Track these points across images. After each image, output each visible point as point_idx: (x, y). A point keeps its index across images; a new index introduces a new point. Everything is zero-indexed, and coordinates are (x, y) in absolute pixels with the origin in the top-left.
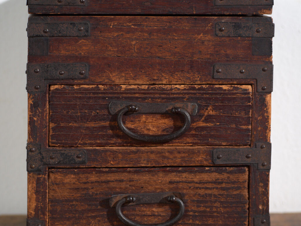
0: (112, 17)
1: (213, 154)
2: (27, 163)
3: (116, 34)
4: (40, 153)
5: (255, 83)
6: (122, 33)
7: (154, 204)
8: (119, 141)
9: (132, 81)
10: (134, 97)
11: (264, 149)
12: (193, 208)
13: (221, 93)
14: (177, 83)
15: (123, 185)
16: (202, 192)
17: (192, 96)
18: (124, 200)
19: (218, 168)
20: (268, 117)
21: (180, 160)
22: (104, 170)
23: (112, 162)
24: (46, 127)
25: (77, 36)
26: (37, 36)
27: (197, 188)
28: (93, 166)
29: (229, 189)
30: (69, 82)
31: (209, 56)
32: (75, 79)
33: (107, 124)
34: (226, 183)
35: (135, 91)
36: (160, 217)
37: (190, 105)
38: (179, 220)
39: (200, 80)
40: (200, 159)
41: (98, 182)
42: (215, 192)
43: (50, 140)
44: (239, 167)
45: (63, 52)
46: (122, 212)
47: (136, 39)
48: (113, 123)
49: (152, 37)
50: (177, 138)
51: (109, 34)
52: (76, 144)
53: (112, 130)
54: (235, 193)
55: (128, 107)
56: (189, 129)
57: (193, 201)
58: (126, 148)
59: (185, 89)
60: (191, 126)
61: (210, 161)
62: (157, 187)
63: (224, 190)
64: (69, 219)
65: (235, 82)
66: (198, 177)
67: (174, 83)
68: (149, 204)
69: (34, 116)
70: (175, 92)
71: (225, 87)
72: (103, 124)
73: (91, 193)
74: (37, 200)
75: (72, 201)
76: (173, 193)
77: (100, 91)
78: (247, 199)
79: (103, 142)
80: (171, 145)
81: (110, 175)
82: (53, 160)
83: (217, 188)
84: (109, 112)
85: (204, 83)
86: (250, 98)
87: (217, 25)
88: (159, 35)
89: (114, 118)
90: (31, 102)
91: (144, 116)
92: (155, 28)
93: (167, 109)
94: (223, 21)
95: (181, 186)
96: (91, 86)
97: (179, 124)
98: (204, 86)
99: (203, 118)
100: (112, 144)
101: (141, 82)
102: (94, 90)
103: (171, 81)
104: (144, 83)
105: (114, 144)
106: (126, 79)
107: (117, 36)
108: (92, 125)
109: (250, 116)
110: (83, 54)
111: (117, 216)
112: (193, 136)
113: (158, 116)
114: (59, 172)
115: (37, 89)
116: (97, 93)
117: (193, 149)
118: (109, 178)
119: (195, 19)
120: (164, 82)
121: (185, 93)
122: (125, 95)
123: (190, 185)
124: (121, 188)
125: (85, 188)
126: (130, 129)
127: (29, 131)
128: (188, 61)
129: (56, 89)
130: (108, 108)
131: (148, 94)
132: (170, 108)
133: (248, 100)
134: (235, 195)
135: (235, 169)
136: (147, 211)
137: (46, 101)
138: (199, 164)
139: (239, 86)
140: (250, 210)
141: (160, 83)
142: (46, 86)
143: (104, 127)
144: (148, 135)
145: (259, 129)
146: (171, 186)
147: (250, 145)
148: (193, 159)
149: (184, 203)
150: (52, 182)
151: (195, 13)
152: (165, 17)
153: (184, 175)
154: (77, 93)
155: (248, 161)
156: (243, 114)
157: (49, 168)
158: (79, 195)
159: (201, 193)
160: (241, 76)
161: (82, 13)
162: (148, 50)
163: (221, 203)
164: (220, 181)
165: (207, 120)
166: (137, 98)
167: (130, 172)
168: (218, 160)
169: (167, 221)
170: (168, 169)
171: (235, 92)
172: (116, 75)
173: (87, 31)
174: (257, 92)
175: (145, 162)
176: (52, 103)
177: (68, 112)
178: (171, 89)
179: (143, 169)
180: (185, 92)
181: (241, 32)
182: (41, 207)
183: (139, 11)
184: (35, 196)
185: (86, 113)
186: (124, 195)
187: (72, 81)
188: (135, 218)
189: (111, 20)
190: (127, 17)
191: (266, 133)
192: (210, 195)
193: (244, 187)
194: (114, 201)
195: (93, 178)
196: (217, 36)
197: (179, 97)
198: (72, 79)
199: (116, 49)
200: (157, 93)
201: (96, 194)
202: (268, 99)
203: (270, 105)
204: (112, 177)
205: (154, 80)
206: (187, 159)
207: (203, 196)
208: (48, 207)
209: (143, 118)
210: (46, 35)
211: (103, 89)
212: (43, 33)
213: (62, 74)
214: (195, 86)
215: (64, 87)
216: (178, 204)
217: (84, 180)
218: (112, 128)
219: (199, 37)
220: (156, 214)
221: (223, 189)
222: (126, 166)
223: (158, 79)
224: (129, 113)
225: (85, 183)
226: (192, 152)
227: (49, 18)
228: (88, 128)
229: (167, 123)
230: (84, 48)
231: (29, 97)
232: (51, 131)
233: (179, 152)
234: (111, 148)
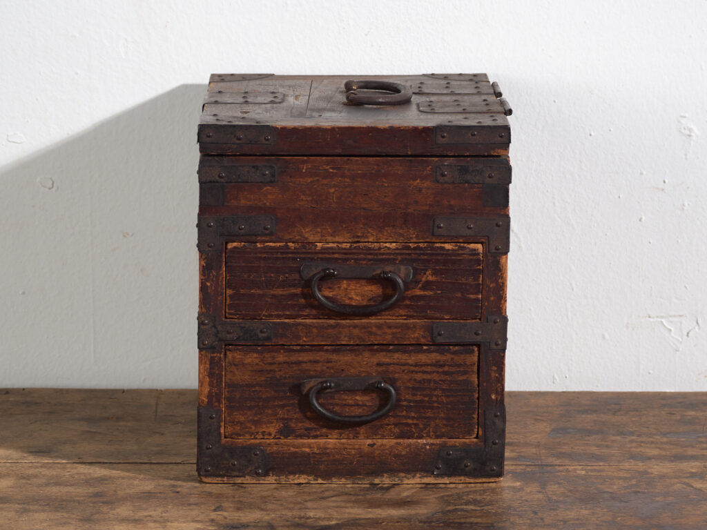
0: (305, 158)
1: (432, 330)
2: (199, 338)
3: (310, 180)
4: (214, 326)
5: (487, 241)
6: (317, 178)
7: (357, 390)
8: (314, 312)
9: (330, 239)
10: (333, 259)
11: (497, 324)
12: (407, 396)
13: (443, 254)
14: (388, 241)
15: (319, 367)
16: (419, 376)
17: (407, 257)
18: (320, 386)
19: (440, 347)
20: (503, 283)
21: (390, 336)
22: (295, 348)
23: (304, 339)
24: (222, 294)
25: (261, 182)
26: (210, 182)
27: (412, 372)
28: (280, 343)
29: (453, 373)
30: (250, 238)
31: (427, 208)
32: (259, 235)
33: (299, 291)
34: (449, 365)
35: (334, 251)
36: (365, 408)
37: (403, 268)
38: (389, 411)
39: (417, 237)
40: (416, 335)
41: (288, 363)
42: (435, 377)
43: (227, 310)
44: (466, 346)
45: (243, 202)
46: (317, 400)
47: (335, 186)
48: (305, 291)
49: (356, 183)
50: (386, 309)
51: (301, 180)
52: (259, 315)
53: (304, 298)
54: (461, 378)
55: (324, 270)
56: (403, 298)
57: (407, 388)
58: (323, 321)
59: (397, 249)
60: (405, 295)
61: (429, 339)
62: (362, 369)
63: (447, 375)
64: (250, 408)
65: (461, 240)
66: (413, 358)
67: (384, 240)
68: (352, 391)
69: (207, 280)
70: (385, 252)
71: (447, 246)
72: (293, 291)
73: (278, 377)
74: (211, 384)
75: (254, 386)
76: (383, 378)
77: (290, 251)
78: (477, 386)
79: (293, 313)
80: (379, 317)
81: (302, 354)
82: (231, 336)
83: (438, 372)
84: (301, 276)
85: (421, 241)
86: (480, 260)
87: (438, 169)
88: (364, 180)
89: (308, 284)
90: (203, 263)
91: (345, 282)
92: (359, 172)
93: (374, 273)
94: (446, 164)
95: (392, 368)
96: (278, 244)
97: (389, 291)
98: (421, 245)
99: (420, 285)
101: (341, 240)
102: (282, 249)
103: (380, 239)
104: (346, 241)
105: (307, 317)
106: (322, 236)
107: (311, 182)
108: (279, 292)
109: (481, 282)
110: (268, 204)
111: (311, 406)
112: (408, 307)
113: (363, 282)
114: (238, 349)
115: (211, 247)
116: (287, 253)
117: (408, 323)
118: (300, 359)
119: (410, 161)
120: (371, 240)
121: (398, 254)
122: (320, 256)
123: (403, 368)
124: (315, 370)
125: (271, 371)
126: (327, 298)
127: (200, 299)
128: (401, 213)
129: (235, 247)
130: (299, 272)
131: (350, 254)
132: (378, 272)
133: (478, 262)
134: (461, 381)
135: (462, 348)
136: (349, 399)
137: (221, 262)
138: (414, 342)
139: (466, 245)
140: (481, 400)
141: (366, 240)
142: (222, 244)
143: (294, 295)
144: (350, 306)
145: (492, 298)
146: (380, 369)
147: (480, 319)
148: (407, 336)
149: (395, 390)
150: (229, 362)
151: (409, 153)
152: (371, 159)
153: (396, 355)
154: (261, 253)
155: (478, 339)
156: (471, 280)
157: (225, 345)
158: (263, 379)
159: (417, 378)
160: (469, 232)
161: (267, 153)
162: (350, 199)
163: (443, 390)
164: (442, 363)
165: (424, 288)
166: (337, 259)
167: (327, 351)
168: (439, 337)
169: (374, 412)
170: (375, 347)
171: (461, 252)
172: (311, 231)
173: (273, 176)
174: (489, 252)
175: (346, 339)
176: (229, 264)
177: (249, 276)
178: (380, 249)
179: (344, 348)
180: (397, 252)
181: (468, 177)
182: (216, 393)
183: (339, 151)
184: (208, 379)
185: (271, 277)
186: (320, 380)
187: (254, 238)
188: (333, 408)
189: (304, 162)
190: (324, 158)
191: (500, 304)
192: (429, 381)
193: (473, 371)
194: (308, 387)
195: (281, 358)
196: (438, 182)
197: (389, 258)
198: (256, 236)
199: (310, 198)
200: (361, 254)
201: (285, 378)
202: (503, 260)
203: (506, 269)
204: (304, 357)
205: (358, 237)
206: (399, 336)
207: (420, 382)
208: (225, 393)
209: (344, 284)
210: (222, 180)
211: (293, 248)
212: (218, 178)
213: (242, 229)
214: (410, 244)
215: (244, 245)
216: (388, 391)
217: (270, 360)
218: (304, 296)
219: (415, 184)
220: (360, 403)
221: (445, 373)
222: (323, 343)
223: (361, 236)
224: (326, 278)
225: (271, 364)
226: (407, 327)
227: (225, 159)
228: (274, 296)
229: (373, 290)
230: (270, 197)
231: (201, 257)
232: (228, 299)
233: (390, 327)
234: (303, 321)
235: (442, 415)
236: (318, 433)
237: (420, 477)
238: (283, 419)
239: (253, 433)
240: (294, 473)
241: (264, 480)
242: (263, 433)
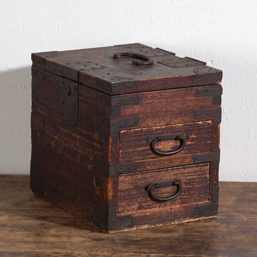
0: (150, 92)
1: (194, 158)
3: (151, 101)
4: (115, 167)
6: (154, 100)
9: (158, 125)
11: (217, 152)
13: (198, 126)
14: (178, 123)
16: (189, 178)
17: (185, 129)
21: (179, 162)
22: (144, 172)
23: (148, 168)
24: (118, 153)
25: (133, 104)
26: (115, 106)
27: (186, 176)
29: (201, 175)
30: (129, 128)
31: (193, 108)
32: (132, 126)
34: (199, 172)
35: (159, 130)
37: (185, 134)
39: (189, 120)
40: (188, 161)
41: (141, 178)
42: (195, 177)
43: (120, 159)
45: (127, 113)
49: (167, 101)
51: (148, 101)
52: (132, 160)
57: (185, 183)
59: (182, 126)
61: (193, 161)
62: (168, 178)
64: (127, 199)
65: (204, 120)
66: (187, 170)
69: (113, 147)
70: (178, 128)
71: (200, 123)
72: (146, 148)
73: (138, 185)
74: (113, 191)
75: (129, 190)
77: (143, 132)
78: (209, 179)
79: (144, 157)
81: (147, 174)
82: (121, 170)
83: (195, 175)
84: (148, 142)
85: (190, 122)
87: (197, 91)
90: (111, 141)
92: (169, 96)
94: (200, 89)
95: (179, 176)
96: (139, 129)
99: (190, 140)
100: (148, 158)
102: (140, 131)
103: (176, 123)
104: (163, 125)
106: (155, 124)
108: (139, 149)
109: (211, 136)
110: (136, 113)
112: (185, 149)
114: (123, 175)
115: (115, 133)
117: (185, 156)
118: (146, 176)
119: (187, 89)
120: (172, 123)
121: (182, 128)
122: (154, 132)
123: (183, 175)
124: (152, 180)
125: (135, 183)
126: (157, 149)
128: (184, 111)
129: (123, 132)
130: (147, 140)
131: (165, 130)
133: (210, 128)
134: (203, 177)
135: (204, 164)
136: (164, 190)
138: (187, 164)
139: (206, 121)
140: (210, 184)
141: (171, 124)
142: (119, 132)
143: (145, 150)
145: (215, 142)
146: (175, 177)
147: (210, 151)
148: (185, 162)
150: (120, 181)
151: (187, 86)
152: (173, 90)
153: (181, 170)
154: (133, 134)
155: (210, 159)
156: (208, 136)
157: (119, 174)
158: (132, 186)
160: (207, 116)
162: (166, 108)
163: (197, 182)
164: (197, 171)
167: (156, 172)
168: (196, 161)
171: (204, 124)
172: (151, 122)
173: (138, 101)
174: (214, 123)
175: (163, 165)
176: (121, 140)
178: (176, 127)
181: (208, 93)
182: (115, 195)
184: (112, 189)
185: (136, 143)
189: (149, 94)
191: (218, 144)
192: (192, 179)
193: (207, 173)
194: (150, 187)
195: (139, 177)
196: (197, 97)
197: (179, 130)
199: (151, 109)
200: (169, 130)
201: (140, 185)
202: (219, 126)
203: (220, 130)
205: (168, 123)
206: (182, 162)
207: (189, 180)
209: (163, 143)
211: (144, 130)
212: (118, 104)
213: (126, 124)
214: (187, 124)
215: (126, 131)
217: (135, 178)
219: (189, 98)
220: (168, 192)
221: (198, 175)
222: (154, 169)
225: (135, 180)
228: (137, 151)
229: (173, 144)
230: (136, 110)
232: (120, 155)
233: (179, 159)
234: (147, 160)
235: (197, 192)
236: (152, 206)
237: (188, 219)
238: (139, 202)
239: (128, 210)
240: (142, 224)
241: (132, 229)
242: (132, 209)
